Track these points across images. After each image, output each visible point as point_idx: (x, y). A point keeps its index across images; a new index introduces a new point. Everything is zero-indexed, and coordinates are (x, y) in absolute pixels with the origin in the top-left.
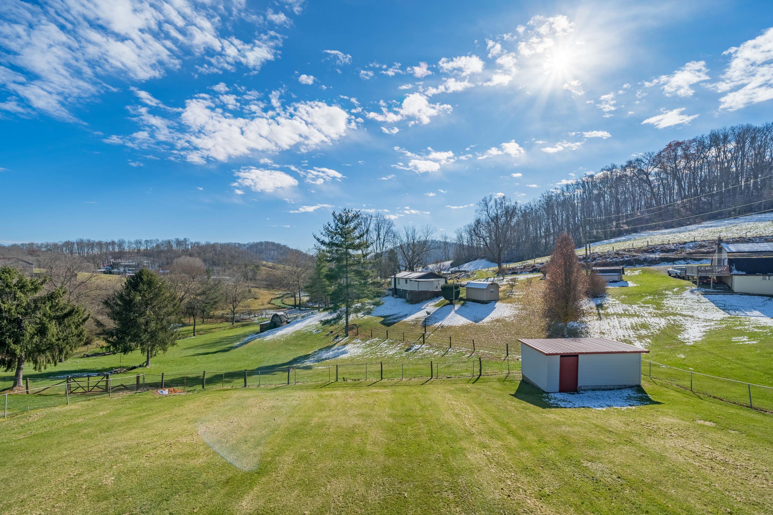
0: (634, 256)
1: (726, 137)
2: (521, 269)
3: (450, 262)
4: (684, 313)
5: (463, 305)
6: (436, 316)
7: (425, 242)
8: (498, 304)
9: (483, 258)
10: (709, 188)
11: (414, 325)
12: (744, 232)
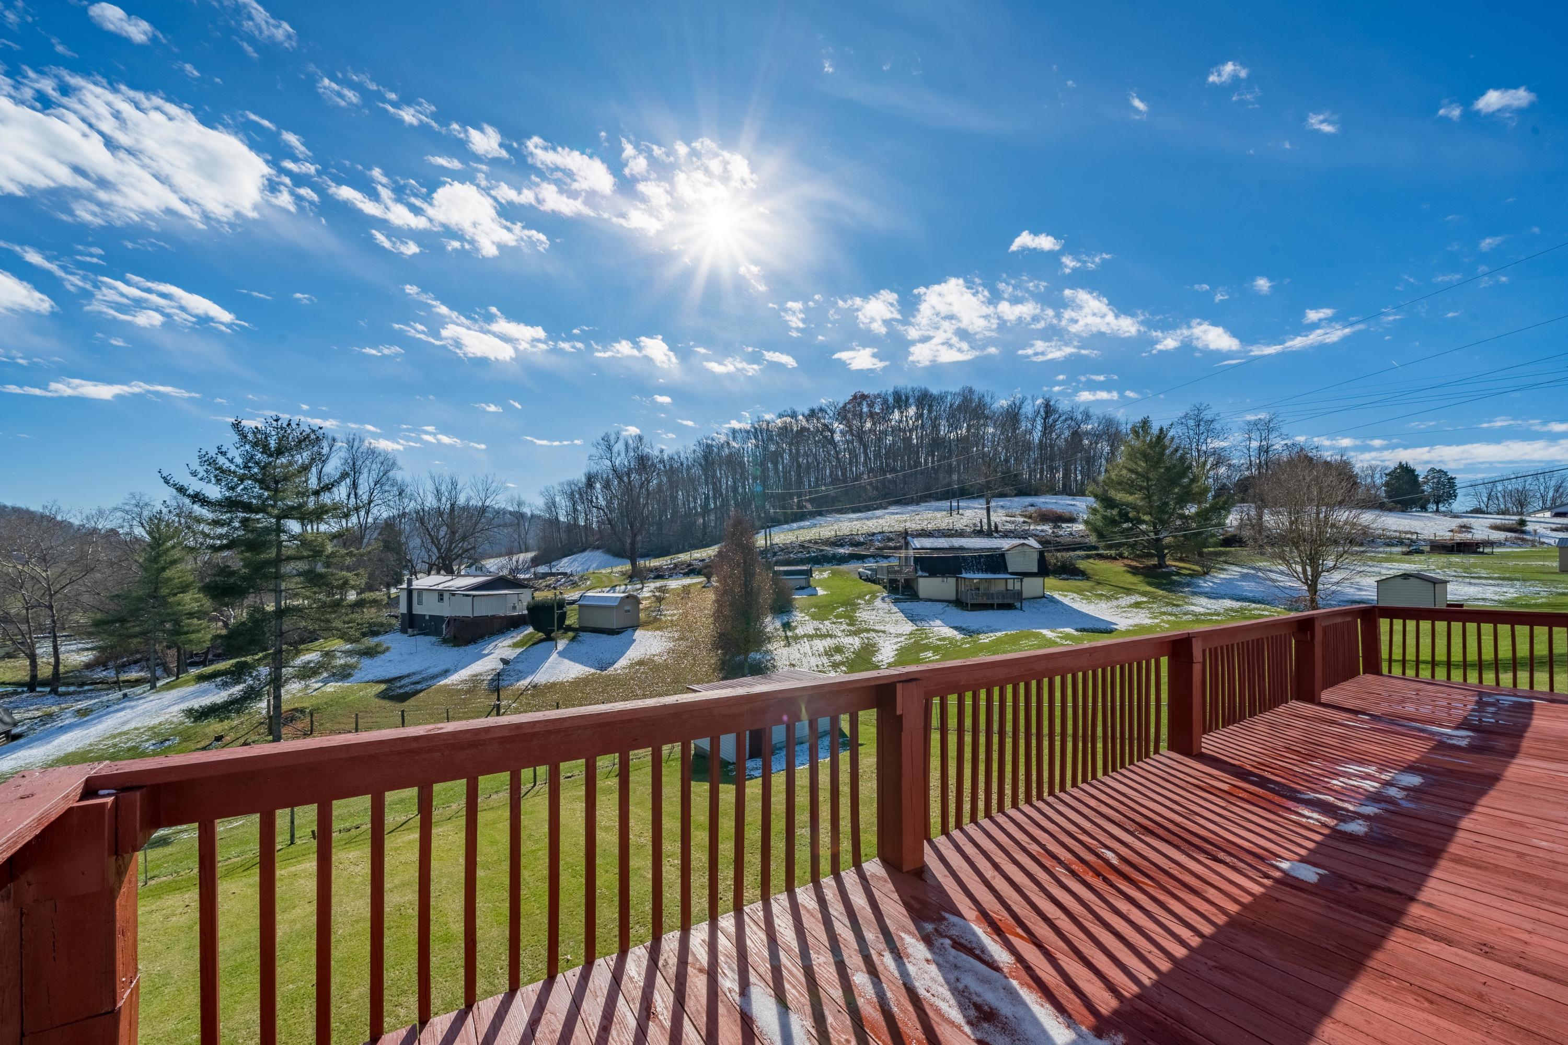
0: (822, 551)
1: (907, 399)
2: (670, 569)
3: (530, 555)
4: (876, 628)
5: (573, 639)
6: (520, 667)
7: (483, 510)
8: (638, 634)
9: (598, 548)
10: (894, 461)
11: (469, 691)
12: (926, 523)
